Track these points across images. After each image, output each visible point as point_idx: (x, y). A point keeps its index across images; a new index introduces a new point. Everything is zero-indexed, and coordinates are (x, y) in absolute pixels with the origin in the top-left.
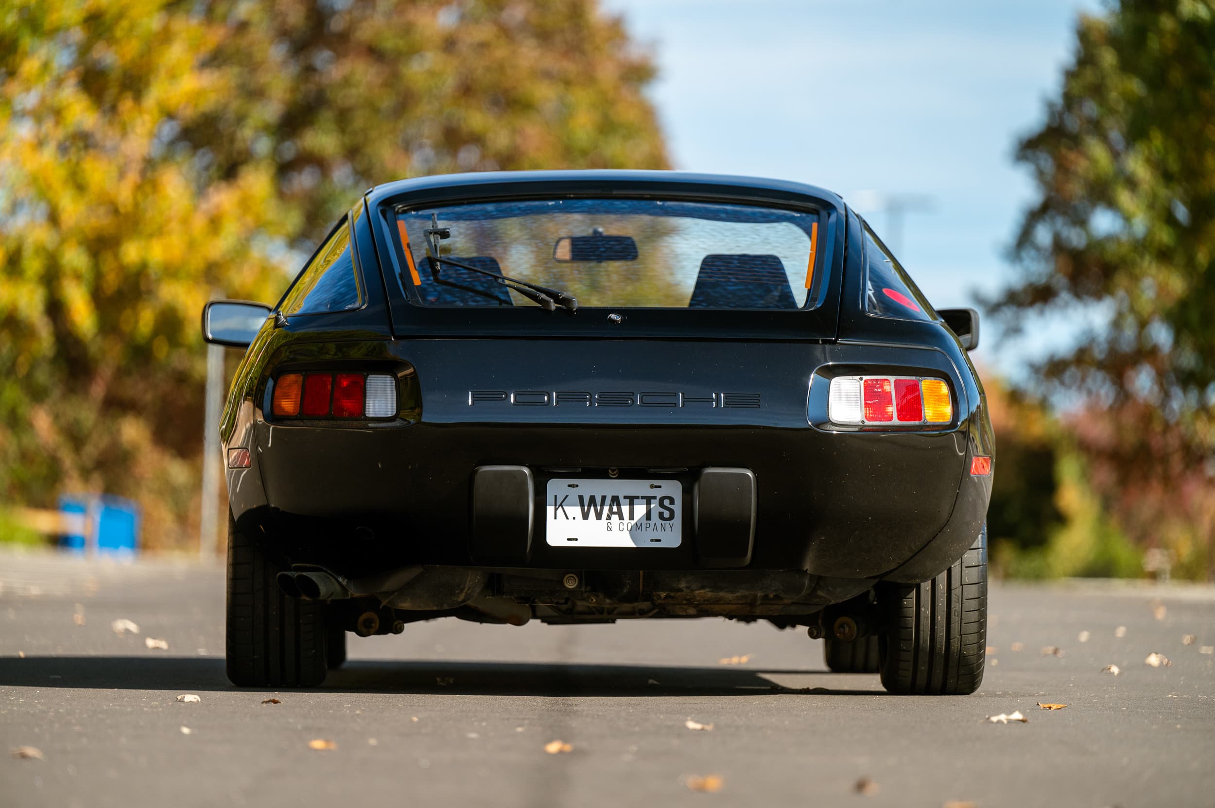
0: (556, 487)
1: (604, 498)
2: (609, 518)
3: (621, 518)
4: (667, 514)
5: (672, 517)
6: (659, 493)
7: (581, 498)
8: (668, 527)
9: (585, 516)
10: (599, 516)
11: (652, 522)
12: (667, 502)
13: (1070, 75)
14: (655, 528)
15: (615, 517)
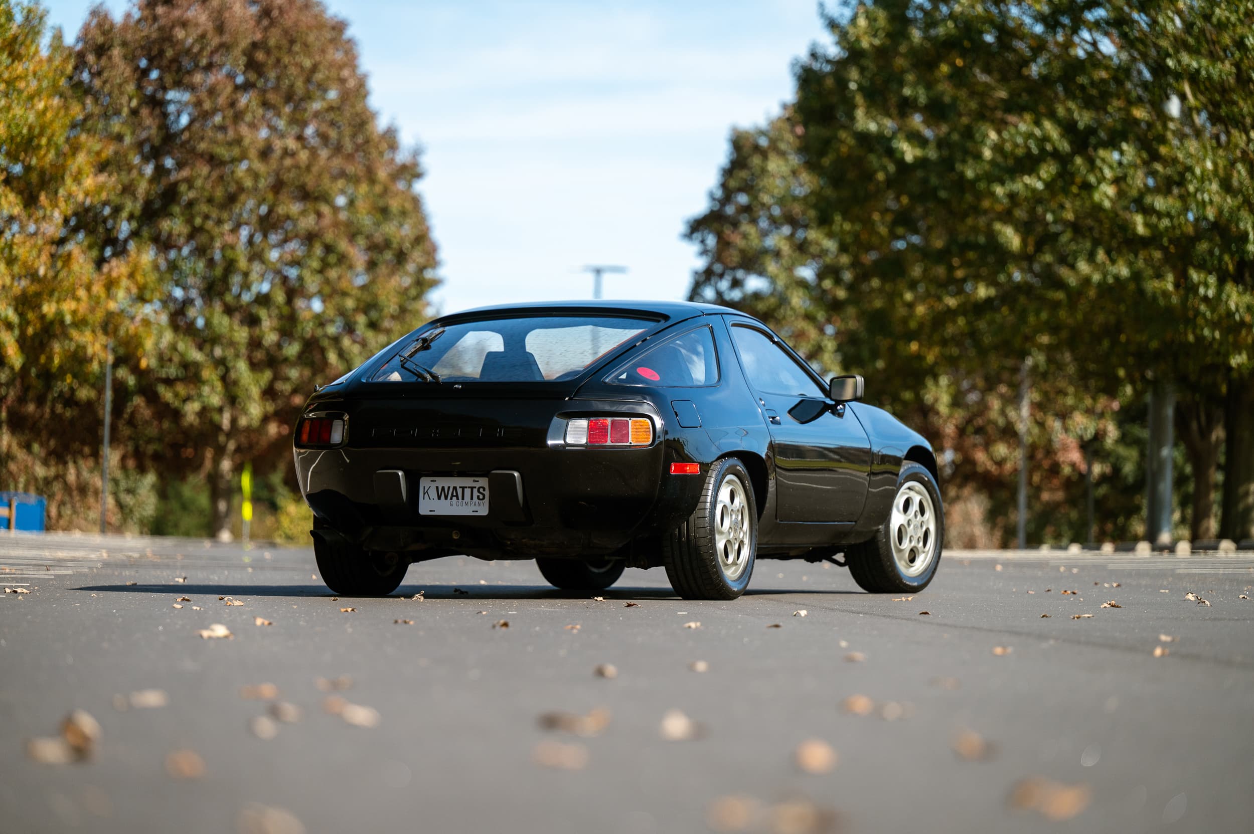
0: (425, 483)
1: (449, 488)
2: (451, 499)
3: (458, 499)
4: (481, 497)
5: (484, 498)
6: (477, 485)
7: (437, 488)
8: (482, 504)
9: (439, 498)
10: (446, 498)
11: (473, 501)
12: (481, 490)
13: (728, 173)
14: (475, 505)
15: (454, 498)
